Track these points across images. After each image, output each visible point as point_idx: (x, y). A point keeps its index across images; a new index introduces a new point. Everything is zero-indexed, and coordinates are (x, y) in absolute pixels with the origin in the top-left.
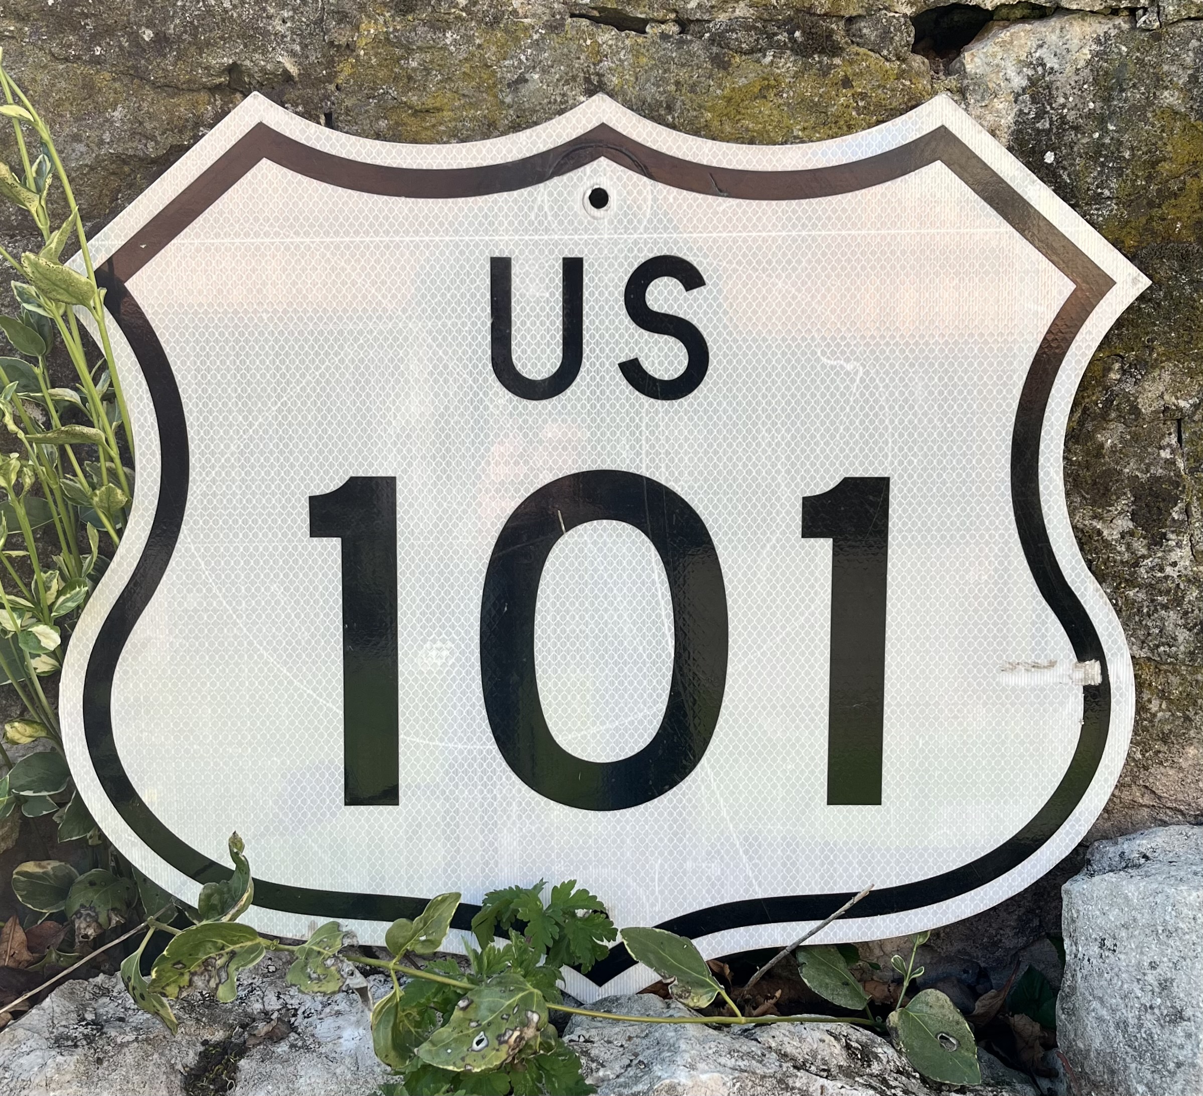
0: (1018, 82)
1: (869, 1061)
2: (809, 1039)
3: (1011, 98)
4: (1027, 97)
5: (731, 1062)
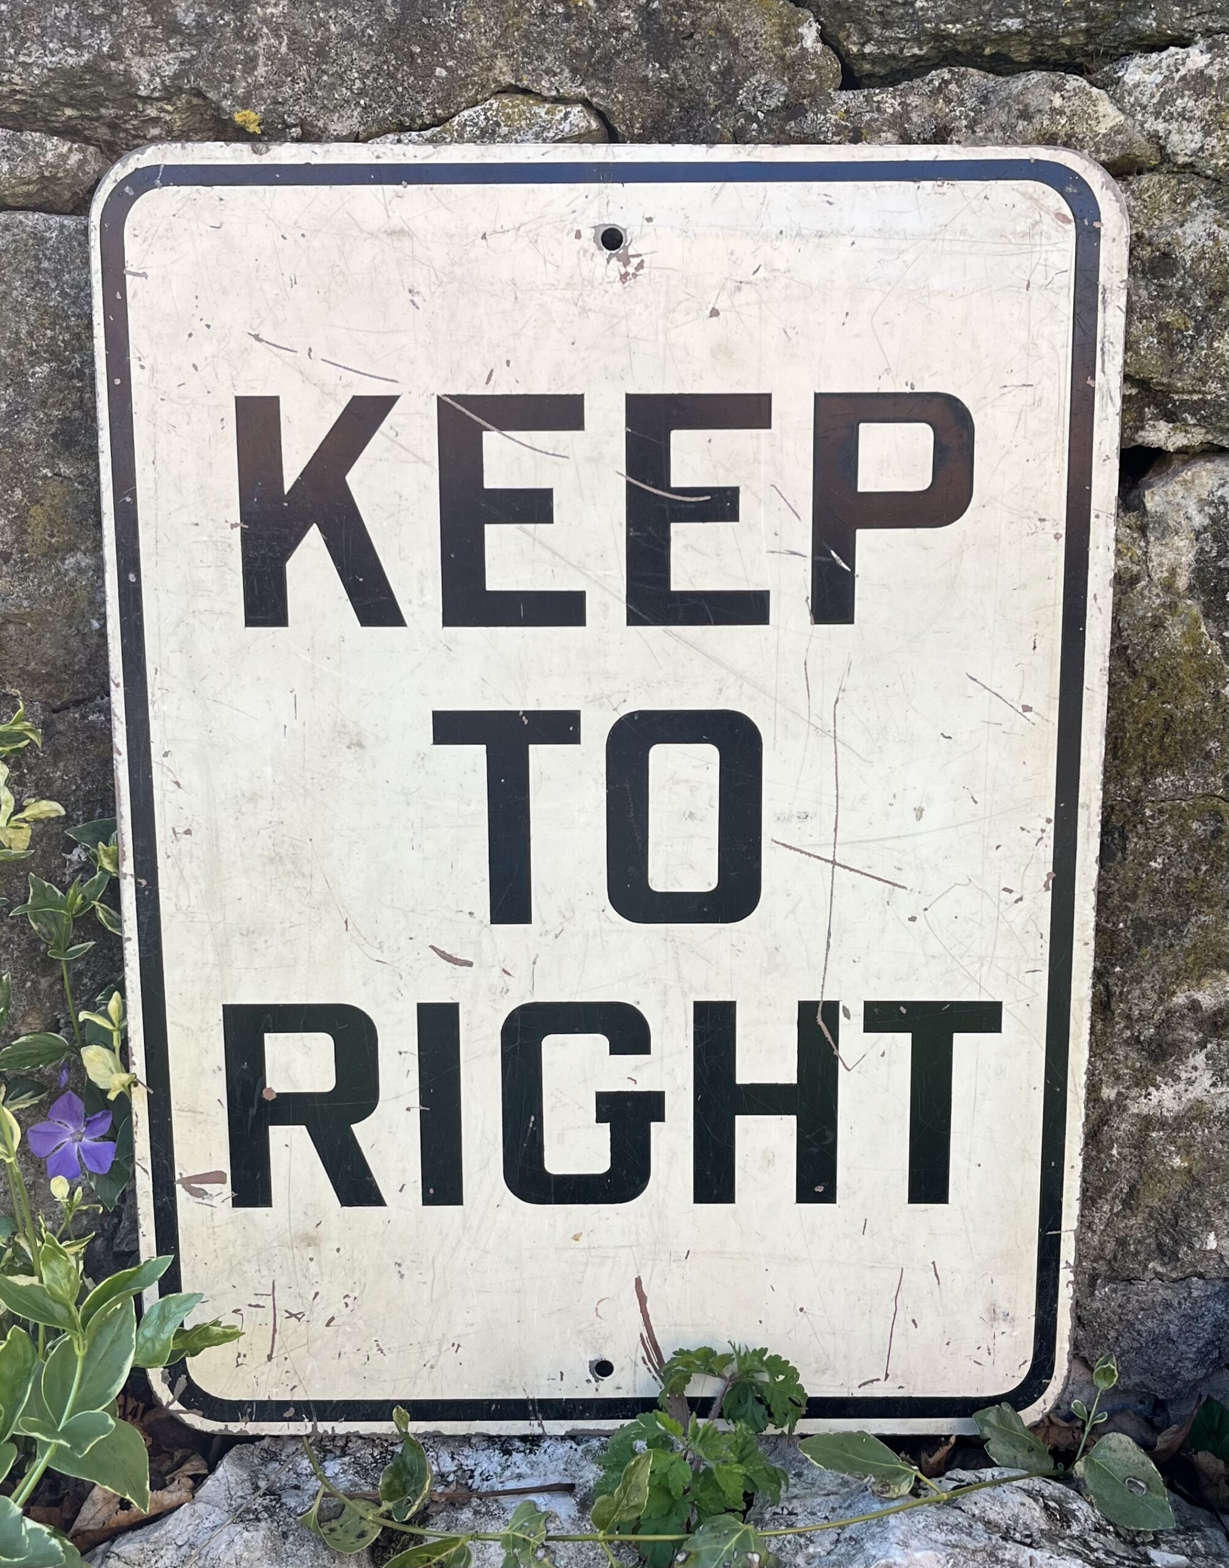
0: (1199, 520)
1: (1068, 1521)
2: (1010, 1504)
3: (1192, 535)
4: (1208, 535)
5: (942, 1537)
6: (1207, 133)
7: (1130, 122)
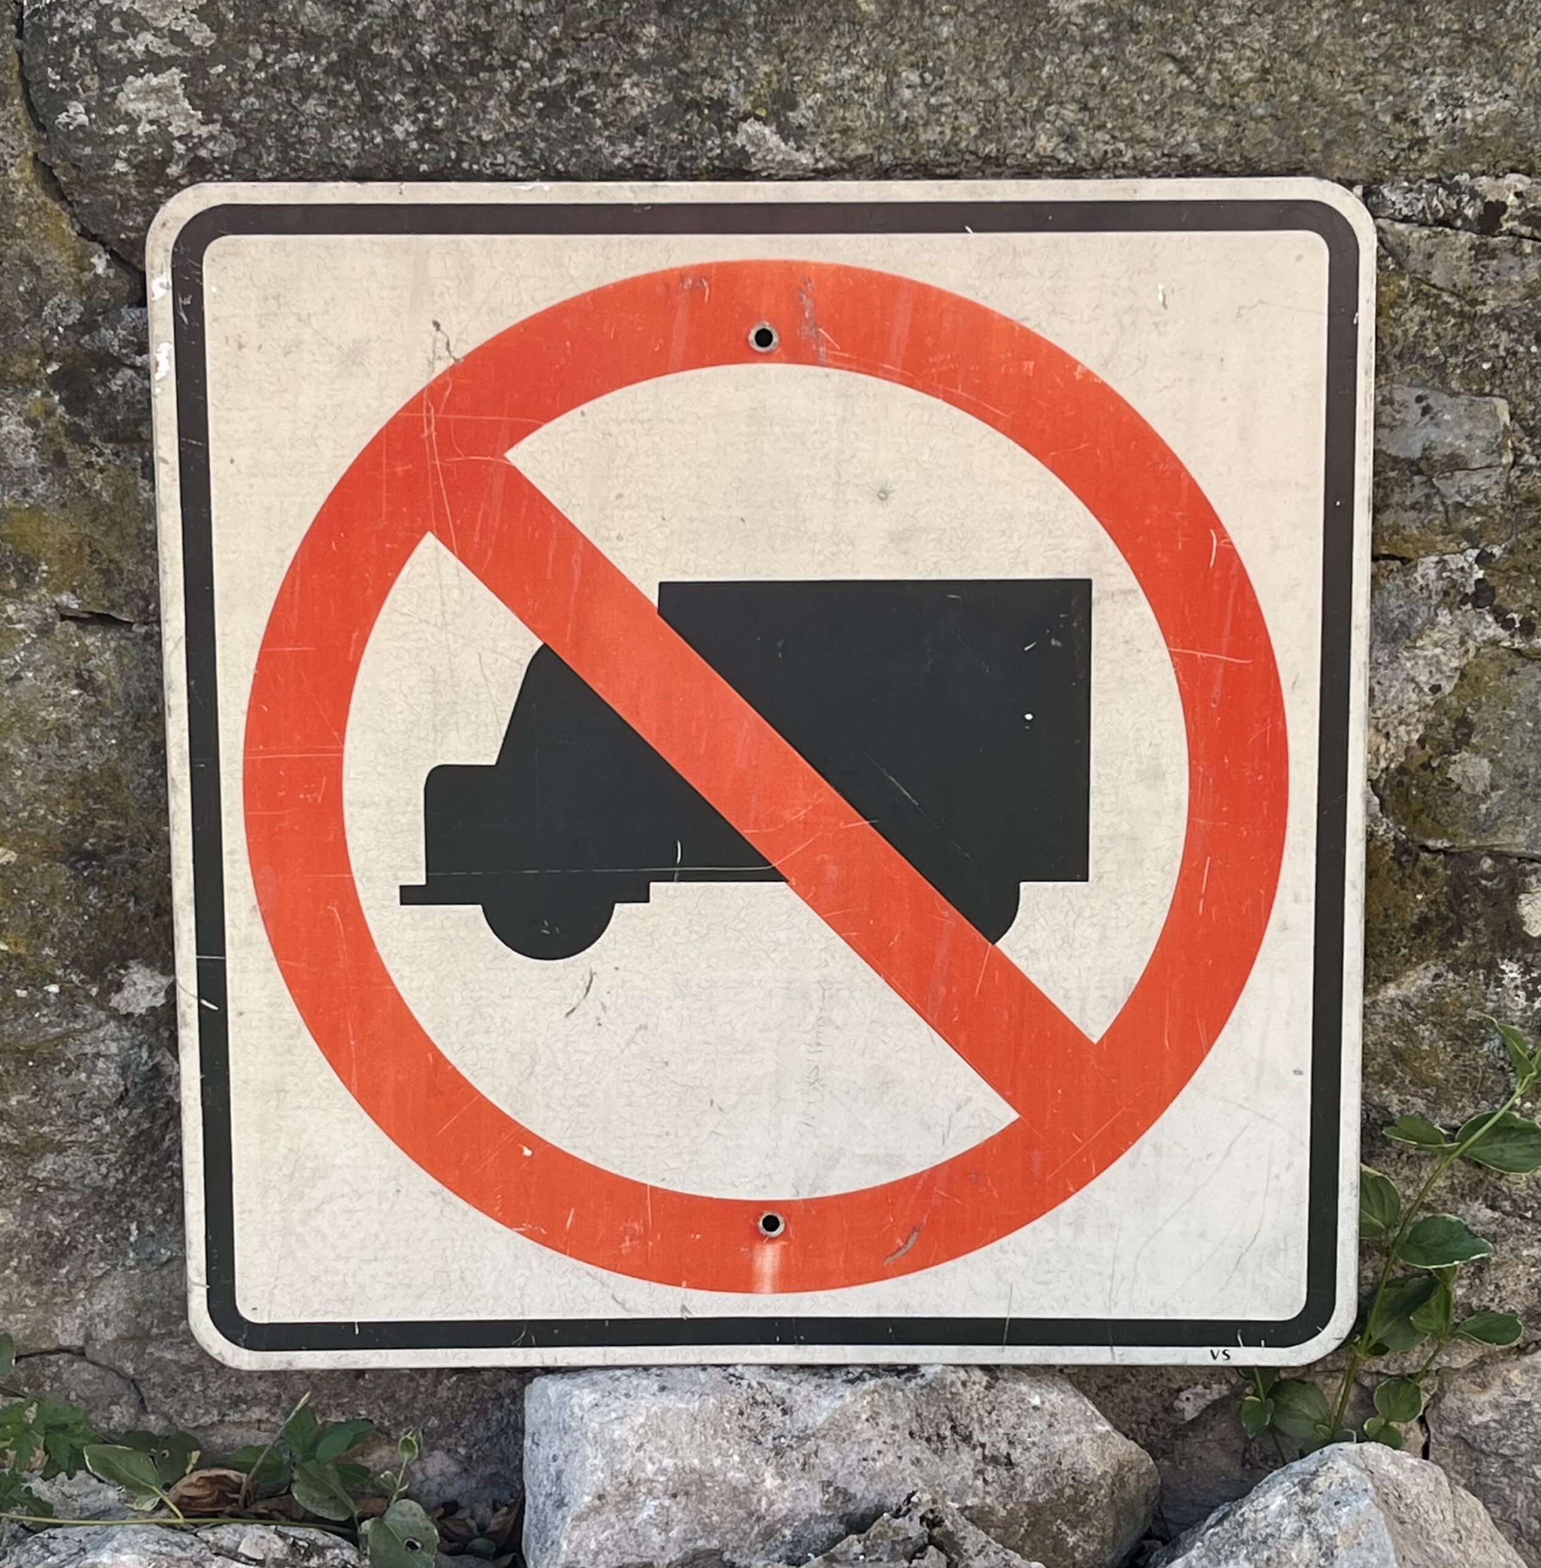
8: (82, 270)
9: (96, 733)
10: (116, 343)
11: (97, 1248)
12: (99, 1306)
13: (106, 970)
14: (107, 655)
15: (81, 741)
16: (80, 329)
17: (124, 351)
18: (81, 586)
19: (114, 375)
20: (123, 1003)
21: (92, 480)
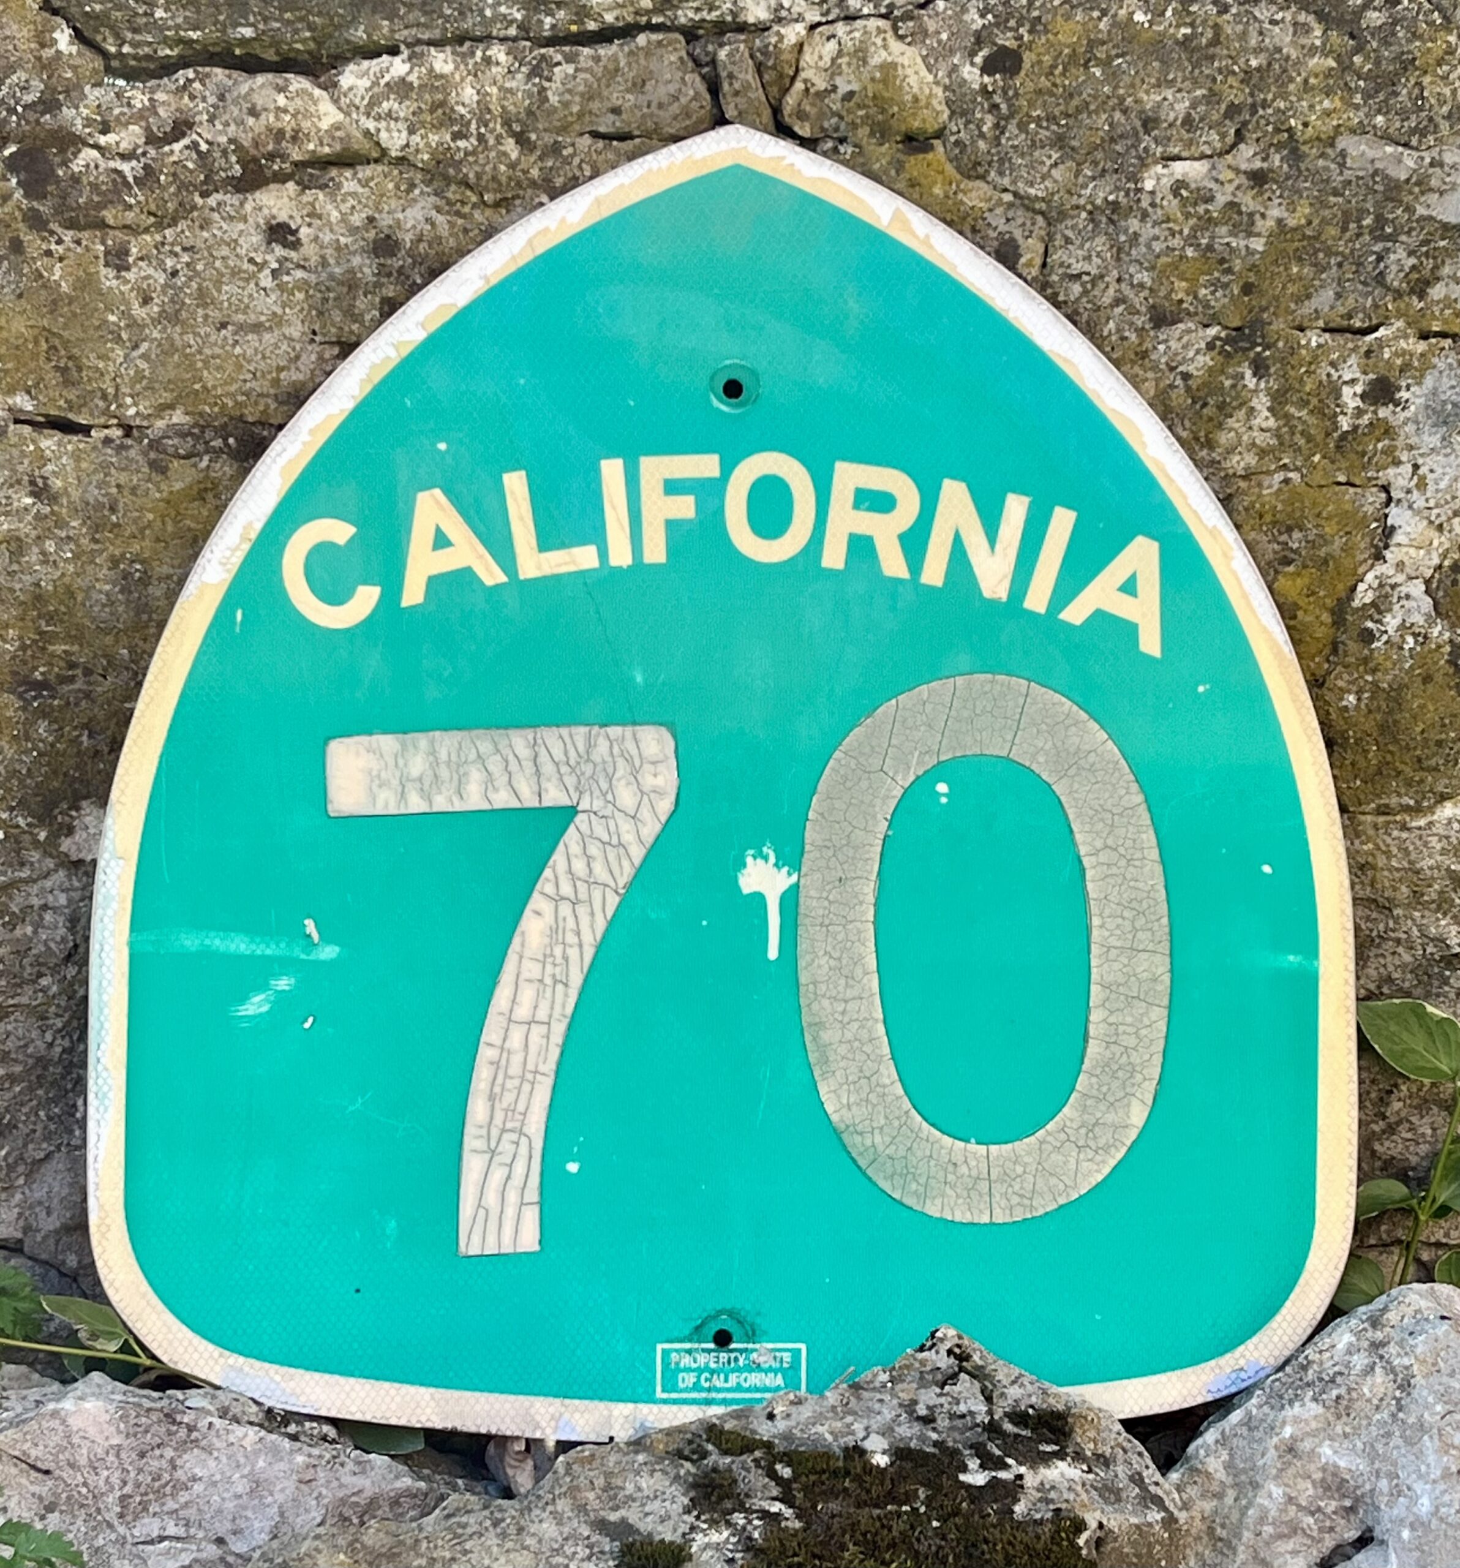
6: (411, 131)
7: (348, 119)
8: (43, 45)
9: (50, 546)
10: (79, 122)
11: (39, 1127)
12: (39, 1193)
13: (57, 811)
14: (64, 460)
15: (33, 556)
16: (40, 108)
17: (87, 130)
18: (36, 385)
19: (75, 155)
20: (74, 848)
21: (50, 270)
